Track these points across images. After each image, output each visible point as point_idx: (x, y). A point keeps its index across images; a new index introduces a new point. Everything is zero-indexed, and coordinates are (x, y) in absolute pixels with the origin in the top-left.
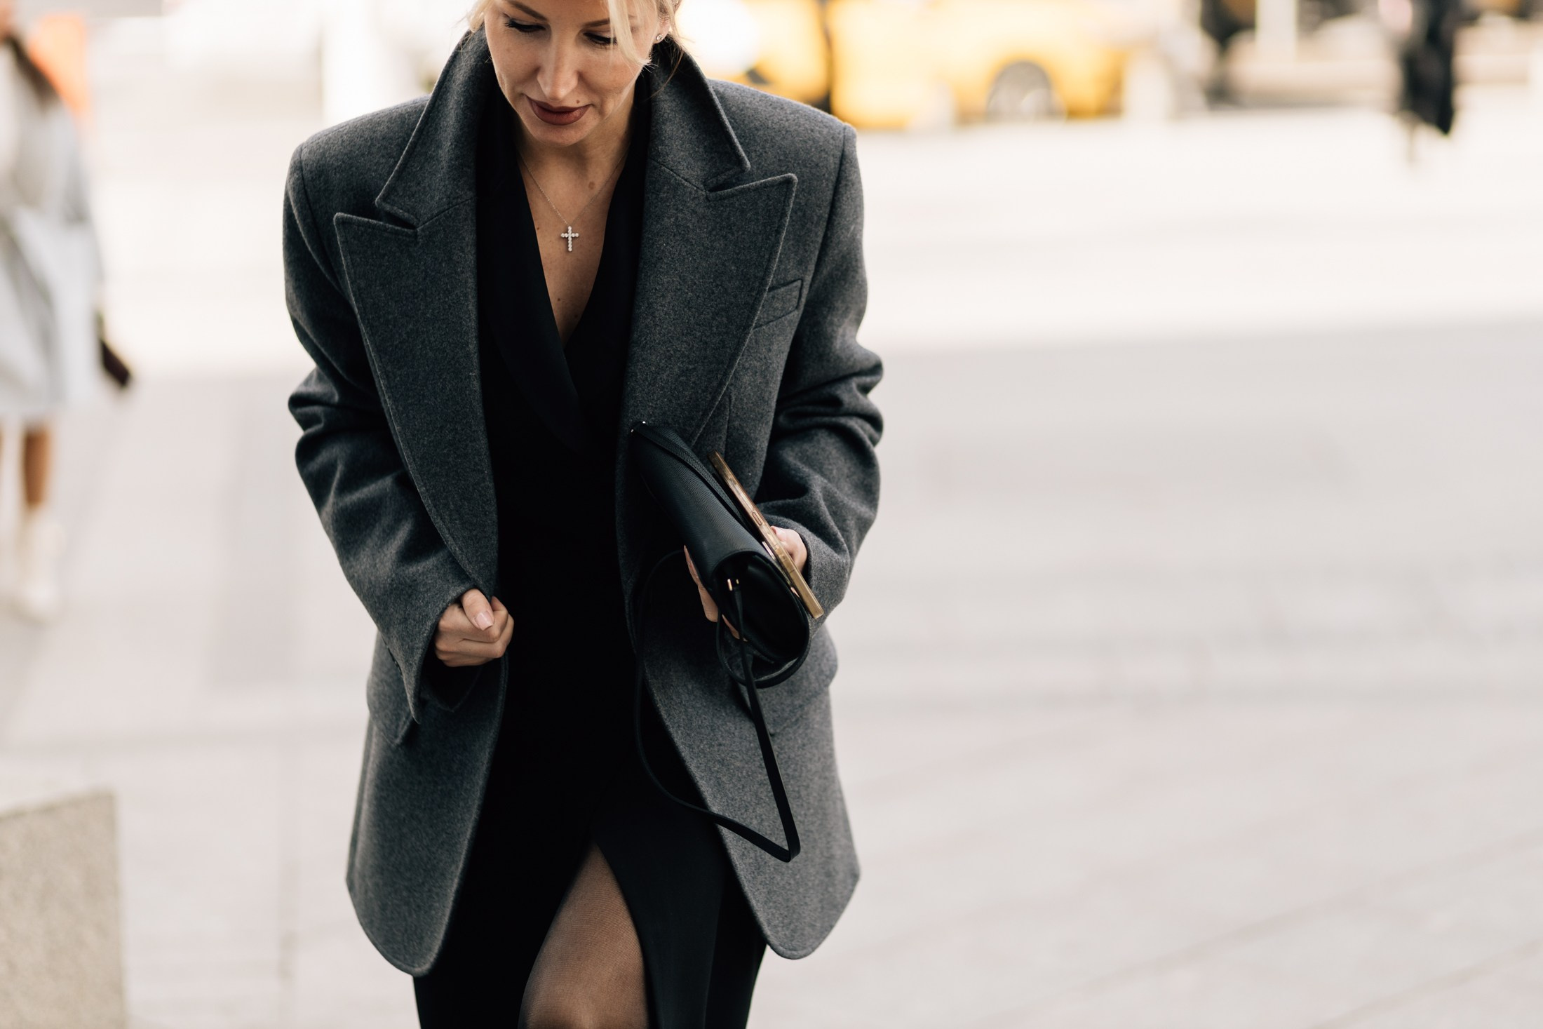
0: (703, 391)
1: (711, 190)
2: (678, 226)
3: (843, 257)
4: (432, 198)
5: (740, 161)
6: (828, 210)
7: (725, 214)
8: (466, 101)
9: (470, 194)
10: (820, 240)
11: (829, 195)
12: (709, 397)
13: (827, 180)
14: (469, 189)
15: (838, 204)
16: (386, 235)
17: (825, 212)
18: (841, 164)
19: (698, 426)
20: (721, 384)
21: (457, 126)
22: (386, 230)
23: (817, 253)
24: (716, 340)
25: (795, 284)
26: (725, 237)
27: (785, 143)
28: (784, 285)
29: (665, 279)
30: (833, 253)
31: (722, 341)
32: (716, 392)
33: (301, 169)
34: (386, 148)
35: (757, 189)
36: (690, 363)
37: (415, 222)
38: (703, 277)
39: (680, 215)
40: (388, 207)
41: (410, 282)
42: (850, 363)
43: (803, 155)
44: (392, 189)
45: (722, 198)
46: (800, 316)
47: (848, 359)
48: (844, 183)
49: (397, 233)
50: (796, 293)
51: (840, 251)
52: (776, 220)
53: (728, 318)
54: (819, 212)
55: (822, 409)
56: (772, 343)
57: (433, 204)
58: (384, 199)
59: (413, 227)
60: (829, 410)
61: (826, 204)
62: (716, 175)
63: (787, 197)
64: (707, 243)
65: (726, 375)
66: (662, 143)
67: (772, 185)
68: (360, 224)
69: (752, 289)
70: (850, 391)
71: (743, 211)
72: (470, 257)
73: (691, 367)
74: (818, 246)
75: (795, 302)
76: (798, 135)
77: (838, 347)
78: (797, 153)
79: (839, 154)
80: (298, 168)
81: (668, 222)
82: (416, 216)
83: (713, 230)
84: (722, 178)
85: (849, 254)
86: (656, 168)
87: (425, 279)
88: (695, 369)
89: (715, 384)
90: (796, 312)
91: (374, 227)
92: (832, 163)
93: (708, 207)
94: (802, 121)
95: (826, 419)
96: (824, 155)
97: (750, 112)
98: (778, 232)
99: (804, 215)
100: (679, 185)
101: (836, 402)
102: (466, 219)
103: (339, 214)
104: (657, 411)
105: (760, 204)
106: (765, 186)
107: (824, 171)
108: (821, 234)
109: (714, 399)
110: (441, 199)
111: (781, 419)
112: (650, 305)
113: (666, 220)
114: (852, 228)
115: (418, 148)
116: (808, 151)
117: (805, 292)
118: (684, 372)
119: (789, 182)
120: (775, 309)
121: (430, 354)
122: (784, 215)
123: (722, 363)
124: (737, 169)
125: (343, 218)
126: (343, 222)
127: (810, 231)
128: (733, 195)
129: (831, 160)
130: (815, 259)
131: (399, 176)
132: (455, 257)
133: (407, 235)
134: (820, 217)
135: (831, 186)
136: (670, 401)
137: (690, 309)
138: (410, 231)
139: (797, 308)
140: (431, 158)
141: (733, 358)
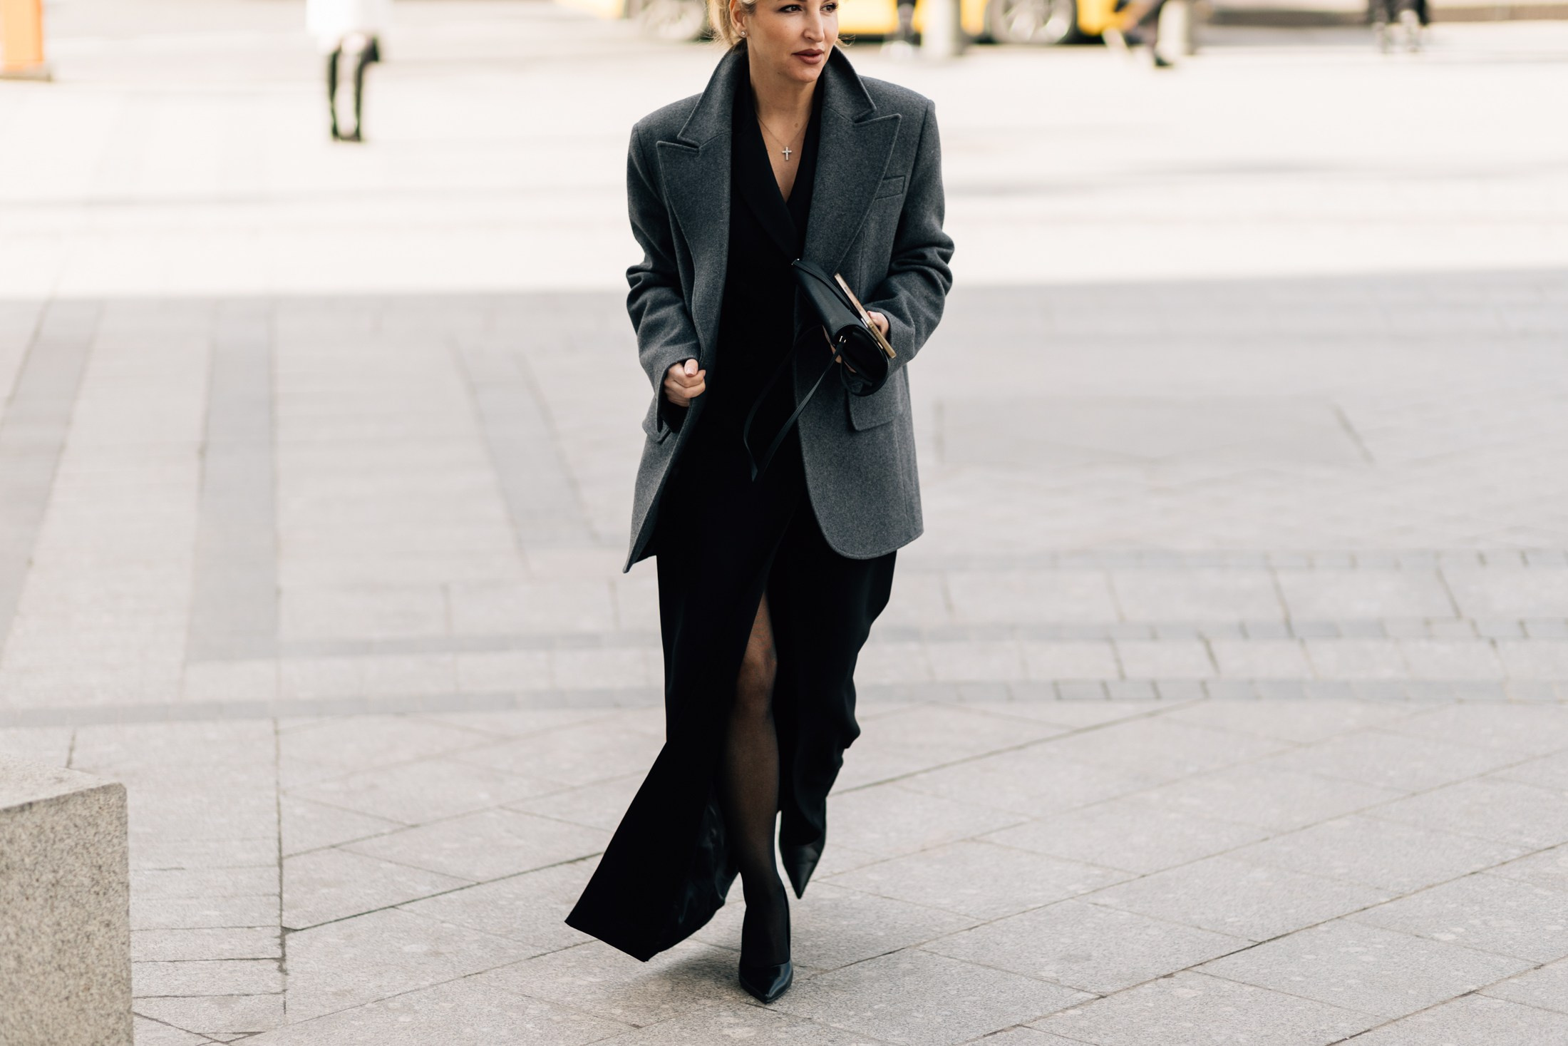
0: (850, 227)
1: (856, 122)
2: (838, 139)
3: (928, 168)
4: (708, 132)
5: (871, 106)
6: (918, 139)
7: (862, 135)
8: (728, 84)
9: (729, 129)
10: (914, 155)
11: (919, 131)
12: (852, 231)
13: (918, 122)
14: (728, 127)
15: (924, 136)
16: (683, 151)
17: (917, 139)
18: (926, 115)
19: (846, 247)
20: (859, 224)
21: (723, 96)
22: (683, 149)
23: (913, 163)
24: (857, 199)
25: (901, 178)
26: (862, 146)
27: (896, 102)
28: (895, 177)
29: (831, 166)
30: (922, 164)
31: (860, 200)
32: (856, 228)
33: (638, 130)
34: (683, 114)
35: (880, 121)
36: (843, 211)
37: (698, 144)
38: (851, 166)
39: (839, 133)
40: (684, 139)
41: (694, 175)
42: (933, 234)
43: (905, 109)
44: (686, 130)
45: (861, 126)
46: (904, 197)
47: (932, 232)
48: (927, 125)
49: (688, 150)
50: (901, 184)
51: (926, 164)
52: (890, 137)
53: (863, 188)
54: (914, 139)
55: (916, 261)
56: (886, 208)
57: (708, 135)
58: (682, 135)
59: (697, 147)
60: (919, 261)
61: (918, 135)
62: (859, 114)
63: (896, 126)
64: (853, 149)
65: (861, 218)
66: (830, 97)
67: (888, 119)
68: (670, 146)
69: (877, 173)
70: (933, 252)
71: (872, 133)
72: (727, 161)
73: (843, 213)
74: (914, 159)
75: (901, 188)
76: (903, 99)
77: (926, 222)
78: (902, 107)
79: (925, 110)
80: (636, 130)
81: (833, 136)
82: (699, 142)
83: (856, 142)
84: (862, 115)
85: (931, 166)
86: (826, 109)
87: (701, 173)
88: (845, 214)
89: (856, 223)
90: (901, 195)
91: (677, 147)
92: (921, 114)
93: (854, 131)
94: (905, 93)
95: (917, 266)
96: (916, 109)
97: (877, 87)
98: (891, 144)
99: (906, 141)
100: (838, 119)
101: (924, 257)
102: (725, 142)
103: (659, 142)
104: (825, 236)
105: (882, 129)
106: (884, 120)
107: (916, 118)
108: (915, 151)
109: (855, 231)
110: (713, 132)
111: (893, 265)
112: (822, 178)
113: (832, 135)
114: (932, 152)
115: (700, 110)
116: (908, 107)
117: (907, 184)
118: (840, 216)
119: (897, 118)
120: (890, 190)
121: (703, 212)
122: (894, 134)
123: (860, 212)
124: (869, 110)
125: (661, 144)
126: (661, 146)
127: (909, 149)
128: (867, 125)
129: (920, 113)
130: (912, 166)
131: (690, 123)
132: (718, 161)
133: (694, 151)
134: (914, 142)
135: (920, 126)
136: (832, 231)
137: (843, 182)
138: (695, 149)
139: (902, 192)
140: (708, 113)
141: (866, 209)
